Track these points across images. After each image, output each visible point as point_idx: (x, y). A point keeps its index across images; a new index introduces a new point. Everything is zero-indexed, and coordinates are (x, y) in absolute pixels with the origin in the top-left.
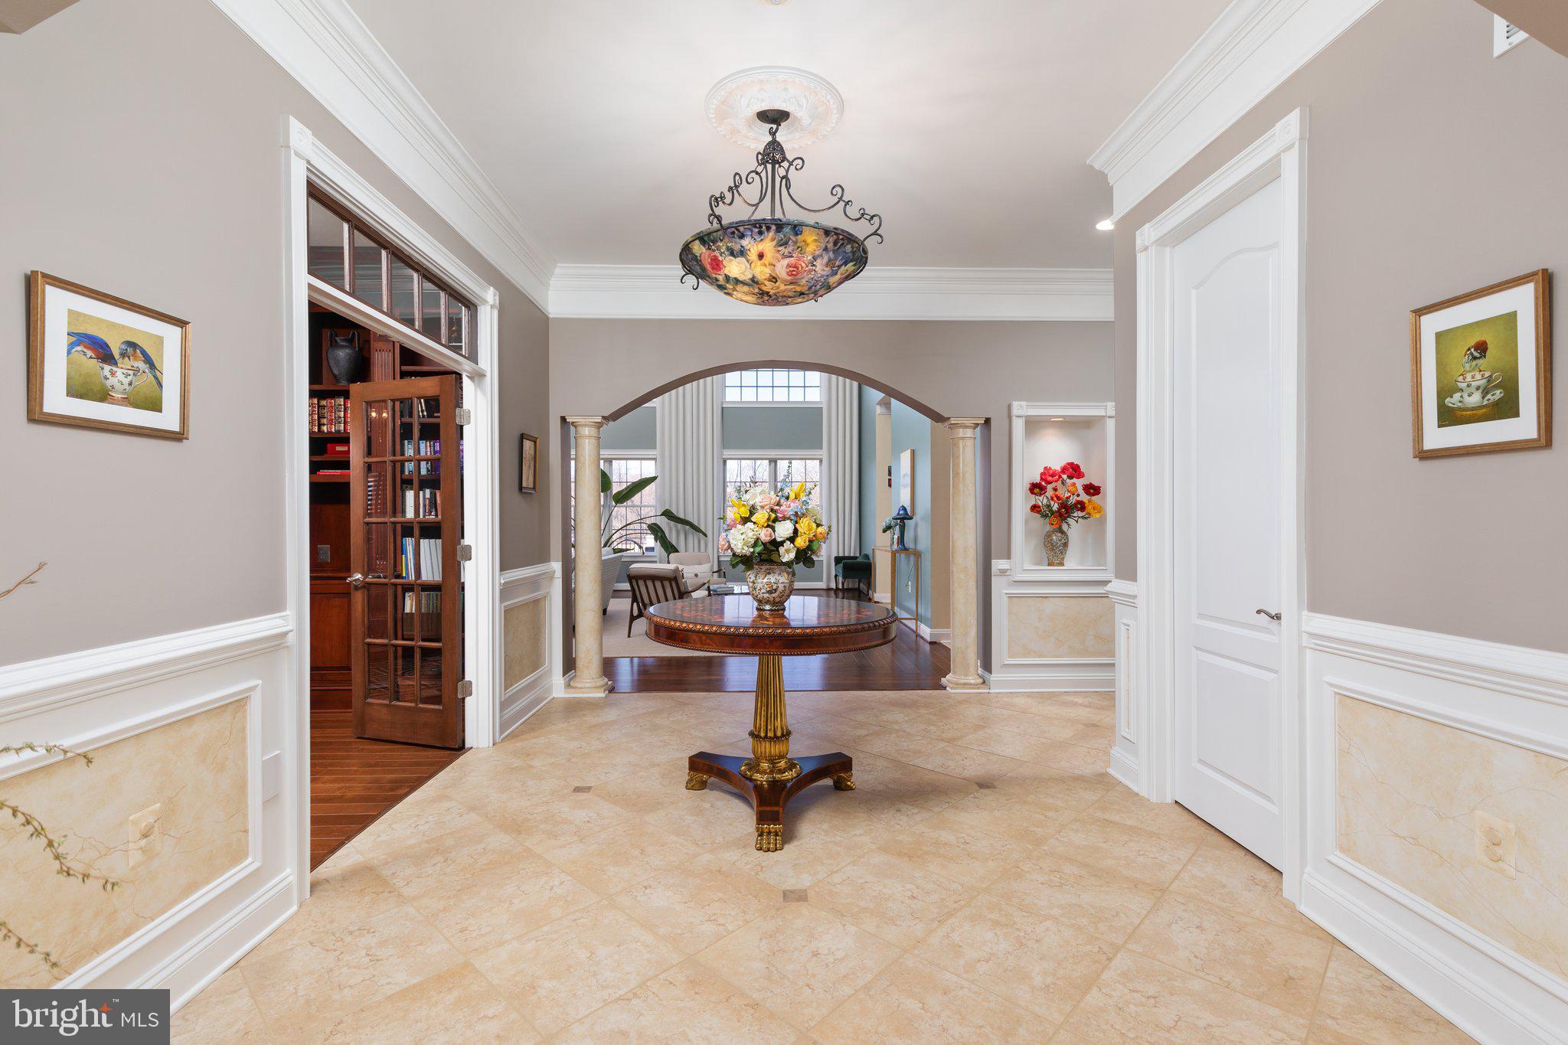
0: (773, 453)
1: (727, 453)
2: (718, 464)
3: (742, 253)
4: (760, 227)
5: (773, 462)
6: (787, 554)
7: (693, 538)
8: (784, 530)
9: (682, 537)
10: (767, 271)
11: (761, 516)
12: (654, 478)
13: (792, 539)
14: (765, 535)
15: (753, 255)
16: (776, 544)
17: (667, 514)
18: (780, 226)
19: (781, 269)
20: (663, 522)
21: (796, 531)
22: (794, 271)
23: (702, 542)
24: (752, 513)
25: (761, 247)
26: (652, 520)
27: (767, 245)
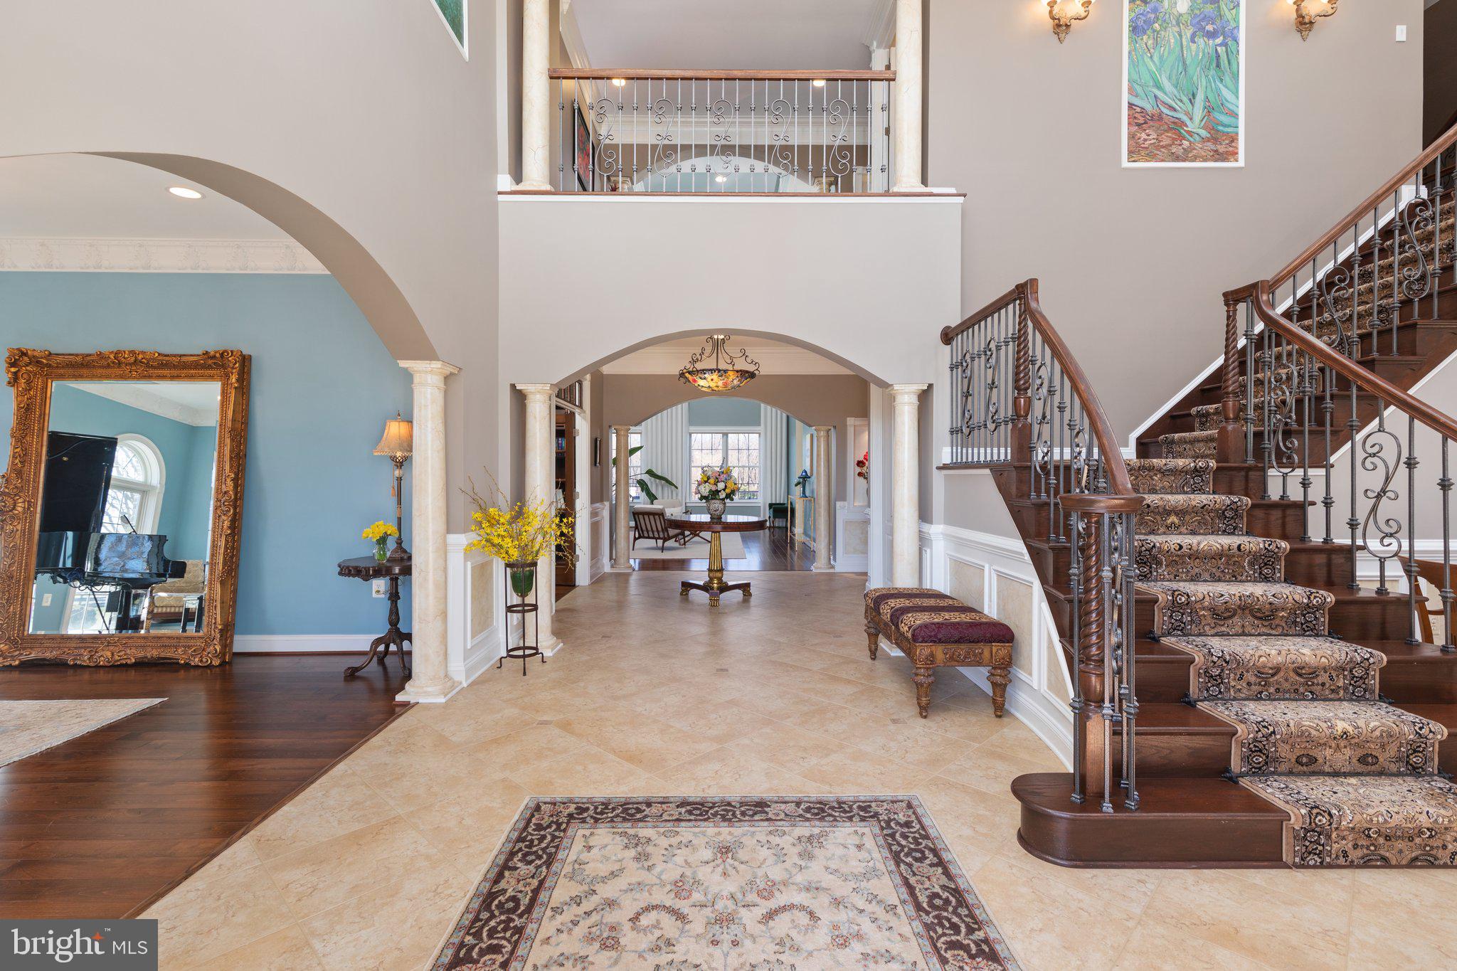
0: (725, 429)
1: (692, 429)
2: (686, 437)
3: (705, 379)
4: (712, 371)
5: (725, 435)
6: (722, 495)
7: (668, 489)
8: (721, 486)
9: (660, 488)
10: (715, 385)
11: (712, 481)
12: (641, 448)
13: (724, 490)
14: (714, 488)
15: (709, 379)
16: (718, 492)
17: (650, 472)
18: (719, 371)
19: (720, 383)
20: (646, 478)
21: (726, 486)
22: (725, 385)
23: (674, 493)
24: (708, 479)
25: (712, 377)
26: (639, 478)
27: (715, 376)
